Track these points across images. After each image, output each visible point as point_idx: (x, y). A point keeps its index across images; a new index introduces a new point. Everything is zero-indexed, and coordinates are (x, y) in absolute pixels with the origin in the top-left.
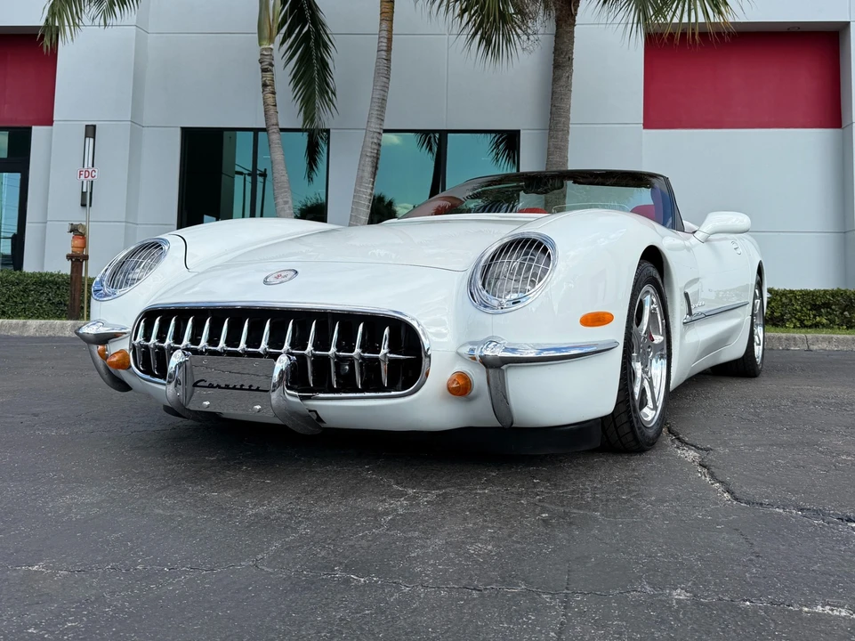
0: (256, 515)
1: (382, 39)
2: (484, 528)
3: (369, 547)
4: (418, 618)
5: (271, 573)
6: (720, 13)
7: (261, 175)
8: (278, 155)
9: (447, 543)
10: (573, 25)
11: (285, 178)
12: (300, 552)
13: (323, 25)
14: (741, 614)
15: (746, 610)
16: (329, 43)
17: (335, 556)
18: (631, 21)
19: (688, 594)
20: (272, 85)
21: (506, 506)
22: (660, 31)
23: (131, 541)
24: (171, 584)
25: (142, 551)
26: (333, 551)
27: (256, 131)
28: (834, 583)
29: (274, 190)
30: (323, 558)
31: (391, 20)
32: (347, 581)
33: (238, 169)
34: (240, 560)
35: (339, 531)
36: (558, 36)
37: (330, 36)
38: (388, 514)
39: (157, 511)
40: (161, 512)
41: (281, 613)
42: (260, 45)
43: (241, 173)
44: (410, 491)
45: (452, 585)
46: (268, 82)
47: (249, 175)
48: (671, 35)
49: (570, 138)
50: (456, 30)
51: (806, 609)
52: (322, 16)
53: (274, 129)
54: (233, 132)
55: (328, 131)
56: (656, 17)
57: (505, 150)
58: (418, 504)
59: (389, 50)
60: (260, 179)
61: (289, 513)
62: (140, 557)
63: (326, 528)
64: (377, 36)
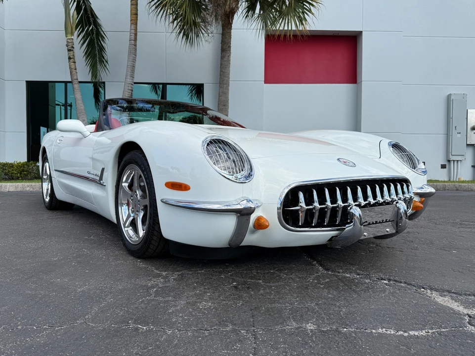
0: (82, 291)
1: (132, 34)
2: (205, 293)
3: (146, 307)
4: (178, 350)
5: (94, 327)
6: (302, 24)
7: (69, 106)
8: (78, 96)
9: (187, 303)
10: (231, 28)
11: (83, 108)
12: (109, 313)
13: (100, 25)
14: (343, 336)
15: (345, 334)
16: (104, 36)
17: (128, 315)
18: (259, 28)
19: (315, 326)
20: (74, 58)
21: (214, 280)
22: (273, 34)
23: (14, 311)
24: (38, 337)
25: (20, 317)
26: (127, 311)
27: (66, 83)
28: (384, 316)
29: (77, 114)
30: (122, 316)
31: (136, 24)
32: (137, 329)
33: (57, 103)
34: (76, 320)
35: (129, 299)
36: (223, 34)
37: (105, 32)
38: (154, 288)
39: (27, 292)
40: (30, 292)
41: (102, 352)
42: (66, 37)
43: (58, 105)
44: (164, 273)
45: (193, 328)
46: (71, 57)
47: (63, 105)
48: (279, 36)
49: (230, 88)
50: (171, 30)
51: (374, 331)
52: (99, 21)
53: (75, 82)
54: (54, 83)
55: (104, 83)
56: (271, 27)
57: (195, 94)
58: (169, 281)
59: (135, 40)
60: (69, 108)
61: (101, 290)
62: (19, 321)
63: (122, 298)
64: (129, 33)
